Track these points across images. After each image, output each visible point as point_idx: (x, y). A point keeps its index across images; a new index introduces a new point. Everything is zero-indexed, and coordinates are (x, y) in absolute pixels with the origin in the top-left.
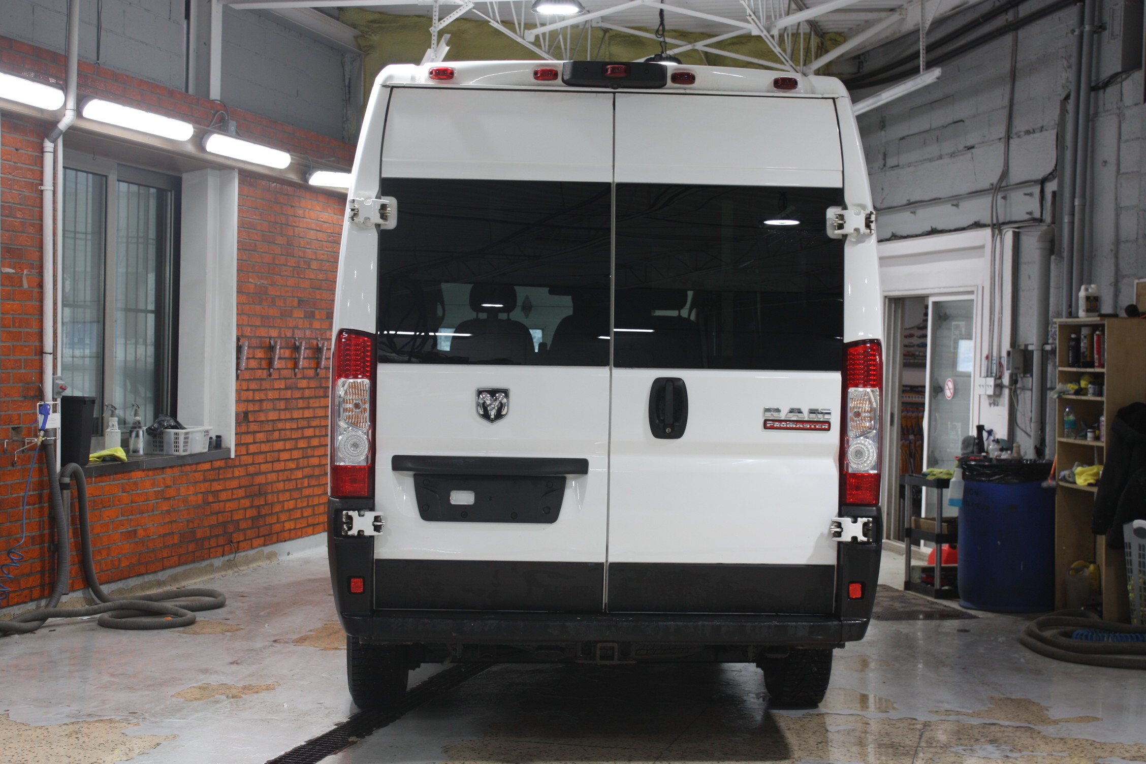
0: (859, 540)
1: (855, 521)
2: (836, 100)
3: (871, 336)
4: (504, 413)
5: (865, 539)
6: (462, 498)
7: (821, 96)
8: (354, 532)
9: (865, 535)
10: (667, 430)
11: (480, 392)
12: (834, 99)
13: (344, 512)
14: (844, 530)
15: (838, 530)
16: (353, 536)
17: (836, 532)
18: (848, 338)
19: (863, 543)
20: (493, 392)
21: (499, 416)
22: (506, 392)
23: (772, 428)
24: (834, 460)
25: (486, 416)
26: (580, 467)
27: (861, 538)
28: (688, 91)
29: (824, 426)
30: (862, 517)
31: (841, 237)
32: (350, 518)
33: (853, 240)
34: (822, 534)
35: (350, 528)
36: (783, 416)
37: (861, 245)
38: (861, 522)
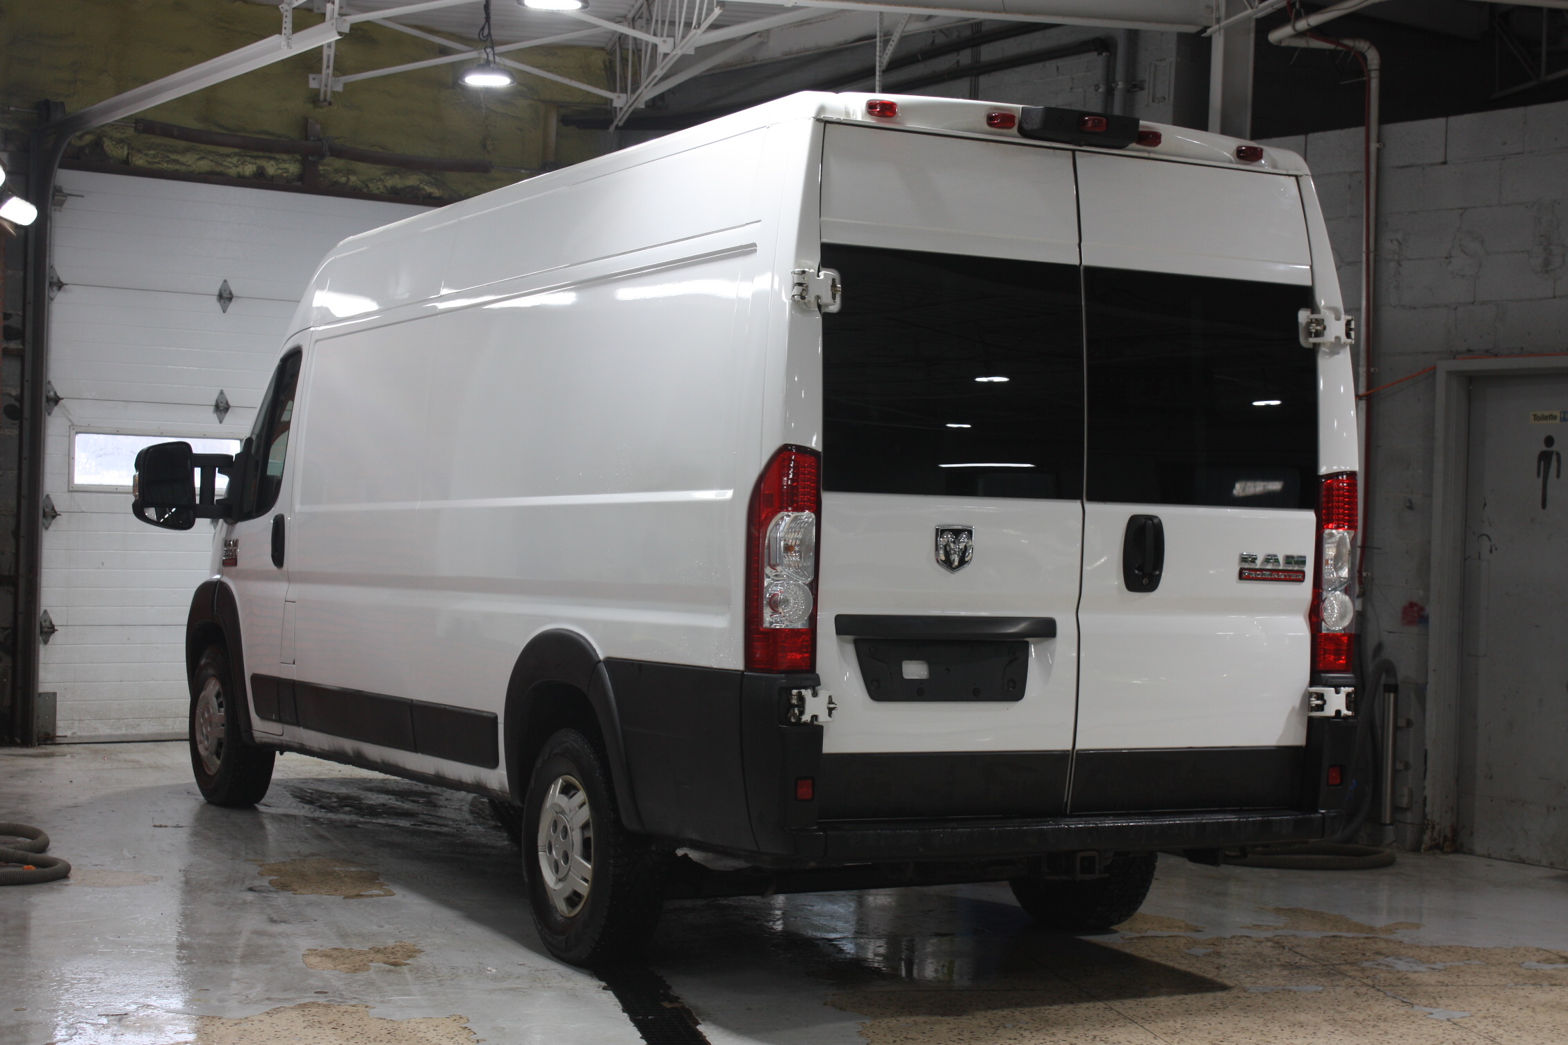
0: (1342, 714)
1: (1337, 692)
2: (1299, 178)
3: (1348, 468)
4: (966, 559)
5: (1350, 713)
6: (914, 670)
7: (1285, 172)
8: (806, 718)
9: (1348, 708)
10: (1144, 582)
11: (940, 532)
12: (1296, 177)
13: (795, 692)
14: (1327, 702)
15: (1319, 702)
16: (805, 724)
17: (1317, 705)
18: (1323, 470)
19: (1347, 717)
20: (957, 533)
21: (962, 562)
22: (970, 533)
23: (1249, 578)
24: (1305, 619)
25: (948, 563)
26: (1046, 629)
27: (1345, 712)
28: (1152, 156)
29: (1298, 577)
30: (1344, 686)
31: (1311, 346)
32: (801, 699)
33: (1327, 350)
34: (1293, 708)
35: (802, 713)
36: (1258, 564)
37: (1336, 357)
38: (1345, 692)
